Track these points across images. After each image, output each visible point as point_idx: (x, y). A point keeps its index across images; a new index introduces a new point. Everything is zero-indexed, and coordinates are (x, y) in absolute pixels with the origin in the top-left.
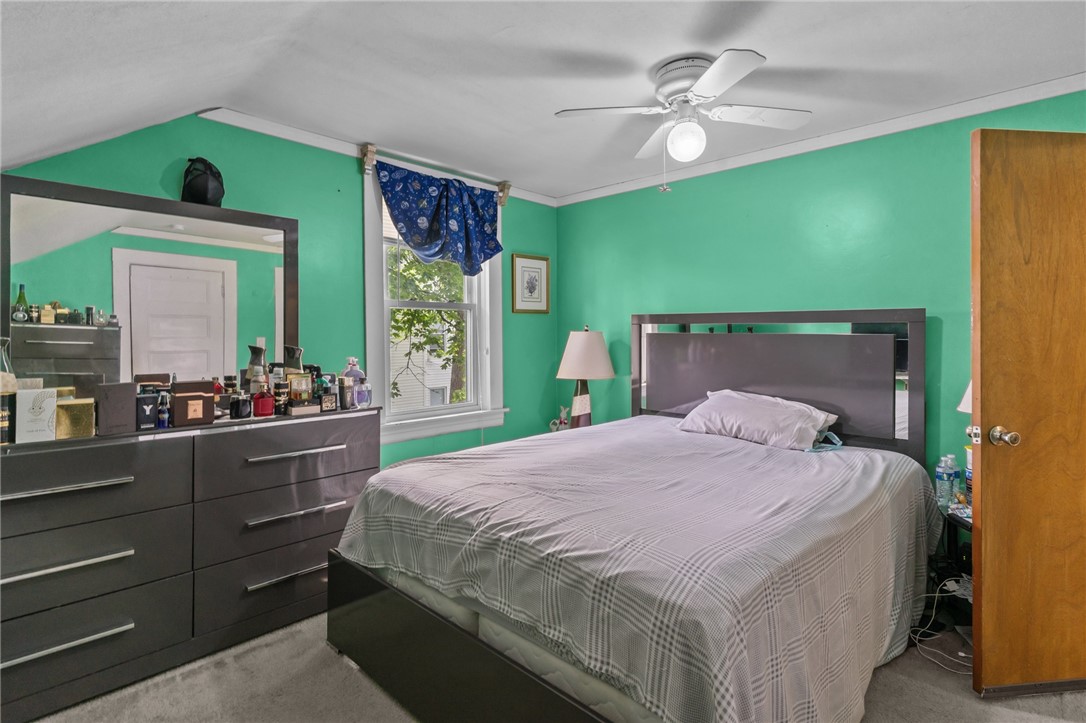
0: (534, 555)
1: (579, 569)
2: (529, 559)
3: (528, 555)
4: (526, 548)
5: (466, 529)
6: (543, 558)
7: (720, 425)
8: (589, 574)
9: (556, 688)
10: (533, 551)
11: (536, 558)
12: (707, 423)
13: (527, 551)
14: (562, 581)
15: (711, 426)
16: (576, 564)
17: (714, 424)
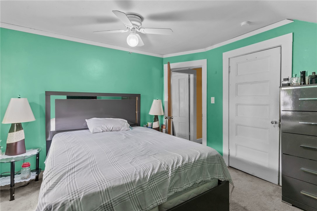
0: (191, 164)
1: (201, 160)
2: (190, 166)
3: (189, 165)
4: (188, 164)
5: (163, 174)
6: (193, 163)
7: (106, 128)
8: (204, 159)
9: (205, 192)
10: (190, 164)
11: (192, 165)
12: (102, 128)
13: (188, 165)
14: (199, 165)
15: (104, 129)
16: (200, 159)
17: (104, 128)
